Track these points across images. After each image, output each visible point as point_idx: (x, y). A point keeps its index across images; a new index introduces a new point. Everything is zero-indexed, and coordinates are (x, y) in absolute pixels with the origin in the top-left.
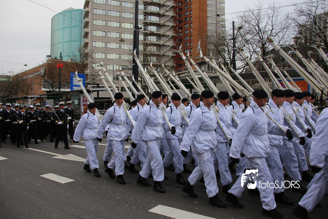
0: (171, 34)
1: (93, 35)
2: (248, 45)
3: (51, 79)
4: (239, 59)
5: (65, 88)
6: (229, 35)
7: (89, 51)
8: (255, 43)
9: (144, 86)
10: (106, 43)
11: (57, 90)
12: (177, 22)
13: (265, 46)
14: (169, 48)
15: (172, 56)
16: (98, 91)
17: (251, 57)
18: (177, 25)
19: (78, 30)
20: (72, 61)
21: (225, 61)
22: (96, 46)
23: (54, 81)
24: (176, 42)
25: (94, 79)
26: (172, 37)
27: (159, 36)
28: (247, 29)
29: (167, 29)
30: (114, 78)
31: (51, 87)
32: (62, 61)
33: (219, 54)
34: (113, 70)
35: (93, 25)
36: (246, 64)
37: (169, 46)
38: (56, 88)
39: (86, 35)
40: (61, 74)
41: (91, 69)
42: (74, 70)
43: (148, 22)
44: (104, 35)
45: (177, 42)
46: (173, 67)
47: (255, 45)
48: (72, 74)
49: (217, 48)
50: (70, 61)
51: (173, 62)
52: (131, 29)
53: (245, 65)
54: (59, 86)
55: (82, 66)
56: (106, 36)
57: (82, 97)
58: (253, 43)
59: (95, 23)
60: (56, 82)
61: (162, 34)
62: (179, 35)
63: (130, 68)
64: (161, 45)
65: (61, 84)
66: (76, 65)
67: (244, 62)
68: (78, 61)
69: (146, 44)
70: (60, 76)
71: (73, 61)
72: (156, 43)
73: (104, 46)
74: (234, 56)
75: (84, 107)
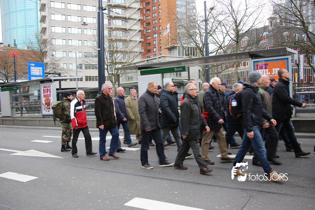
0: (138, 18)
1: (51, 20)
2: (221, 26)
3: (5, 69)
4: (212, 42)
5: (22, 80)
6: (201, 16)
7: (48, 37)
8: (228, 25)
9: (111, 74)
10: (67, 28)
11: (13, 81)
12: (144, 3)
13: (239, 27)
14: (136, 33)
15: (140, 41)
16: (60, 80)
17: (224, 40)
18: (144, 8)
19: (34, 14)
20: (28, 48)
21: (196, 45)
22: (56, 32)
23: (8, 71)
24: (143, 26)
25: (55, 68)
26: (139, 20)
27: (125, 19)
28: (220, 10)
29: (134, 12)
30: (77, 67)
31: (5, 78)
32: (17, 49)
33: (190, 38)
34: (76, 57)
35: (51, 7)
36: (219, 47)
37: (136, 30)
38: (11, 79)
39: (43, 19)
40: (16, 63)
41: (51, 57)
42: (31, 58)
43: (112, 4)
44: (64, 19)
45: (145, 26)
46: (140, 53)
47: (229, 27)
48: (29, 63)
49: (188, 32)
50: (26, 48)
51: (140, 47)
52: (93, 12)
53: (217, 49)
54: (15, 77)
55: (41, 54)
56: (66, 20)
57: (42, 87)
58: (227, 25)
59: (52, 6)
60: (12, 73)
61: (127, 18)
62: (147, 18)
63: (95, 55)
64: (128, 29)
65: (16, 75)
66: (33, 53)
67: (217, 45)
68: (35, 48)
69: (111, 28)
70: (16, 66)
71: (30, 49)
72: (122, 27)
73: (64, 31)
74: (206, 39)
75: (45, 98)
